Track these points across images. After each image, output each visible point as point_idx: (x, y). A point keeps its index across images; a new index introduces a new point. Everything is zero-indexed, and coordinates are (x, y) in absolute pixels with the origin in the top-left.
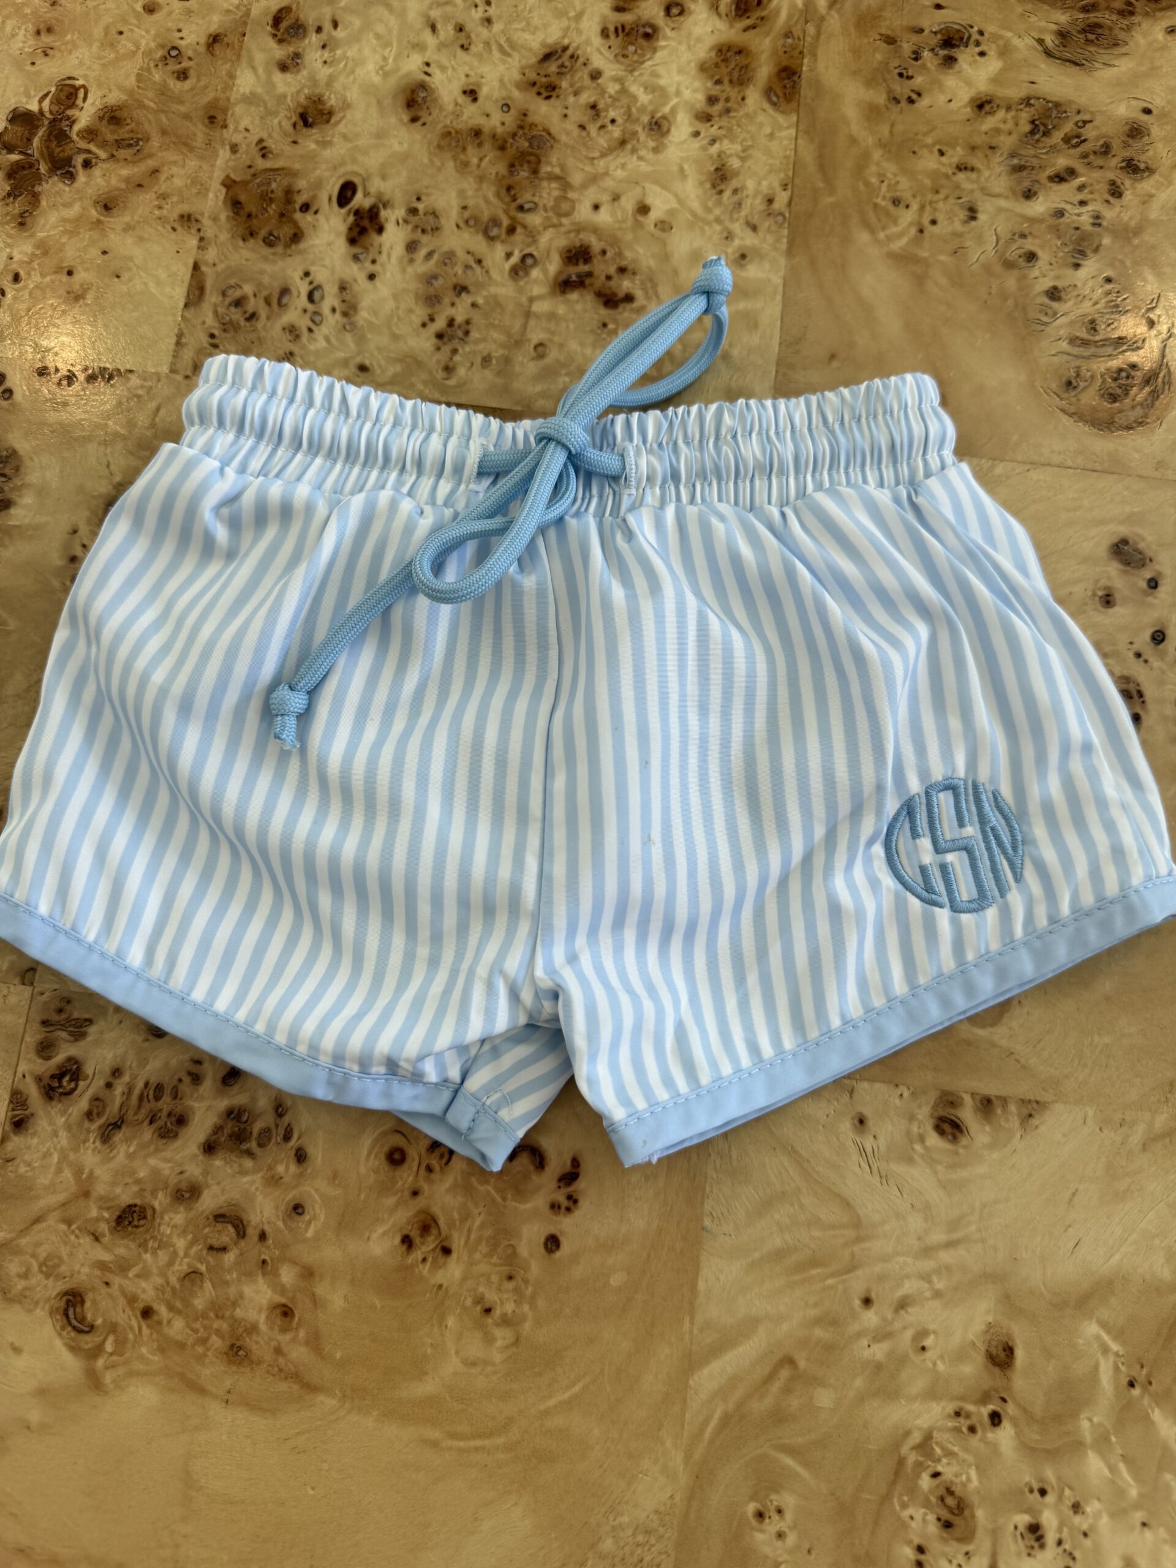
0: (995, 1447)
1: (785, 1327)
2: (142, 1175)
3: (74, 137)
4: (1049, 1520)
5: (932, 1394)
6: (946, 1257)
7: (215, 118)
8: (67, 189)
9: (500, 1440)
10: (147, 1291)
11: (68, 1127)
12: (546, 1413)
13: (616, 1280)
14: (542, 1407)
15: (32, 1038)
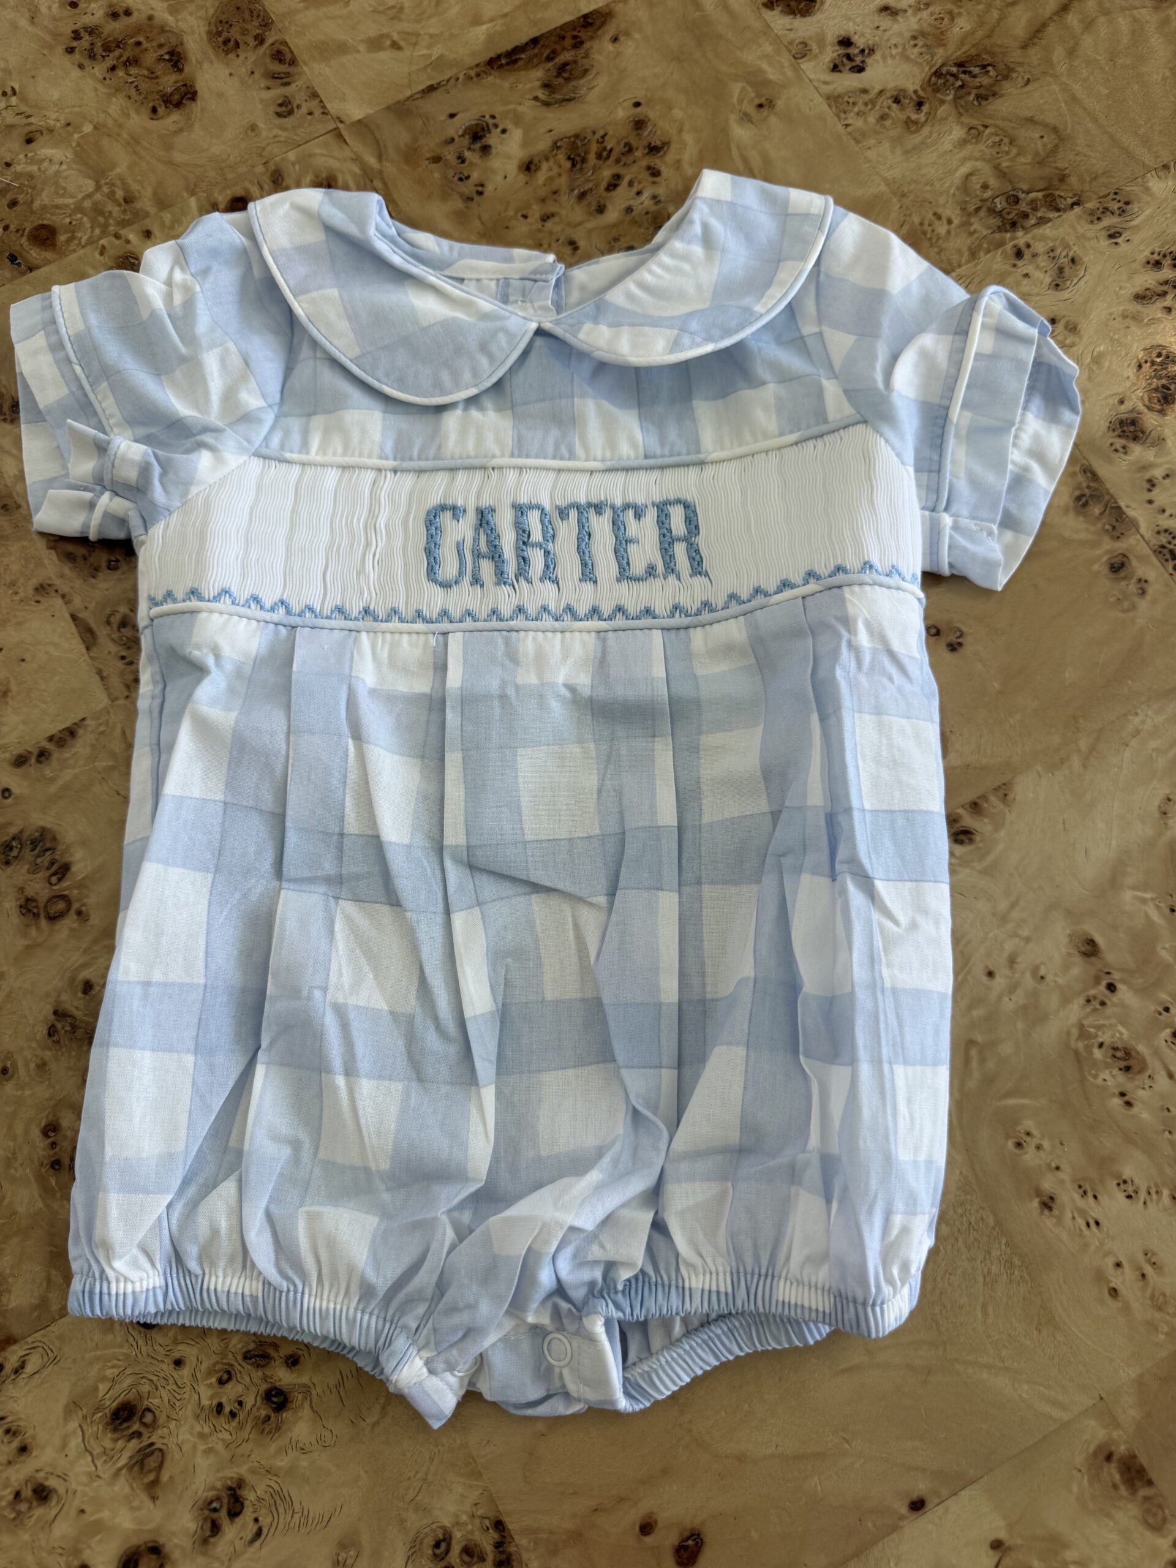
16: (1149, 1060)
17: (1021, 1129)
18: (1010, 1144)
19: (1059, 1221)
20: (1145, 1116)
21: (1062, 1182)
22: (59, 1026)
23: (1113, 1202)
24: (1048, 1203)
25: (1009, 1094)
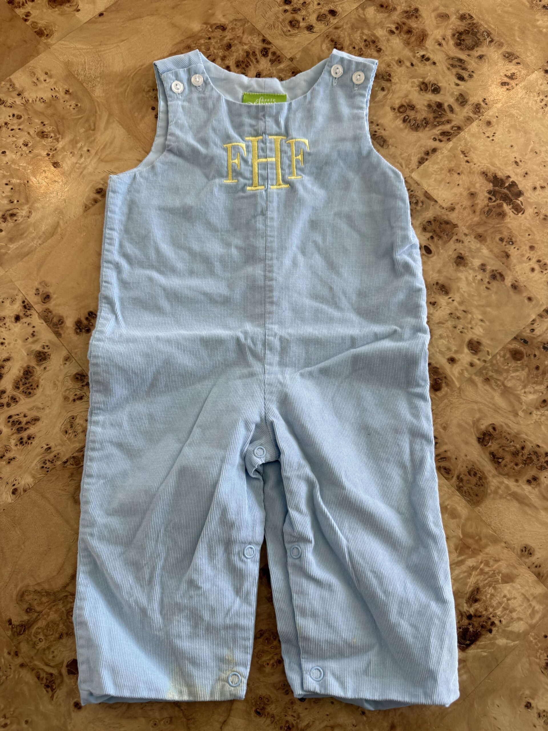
0: (44, 150)
1: (99, 134)
2: (235, 54)
3: (501, 202)
4: (24, 148)
5: (63, 148)
6: (81, 170)
7: (480, 237)
8: (486, 190)
9: (131, 76)
10: (213, 41)
11: (255, 48)
12: (128, 86)
13: (136, 114)
14: (129, 86)
15: (278, 53)
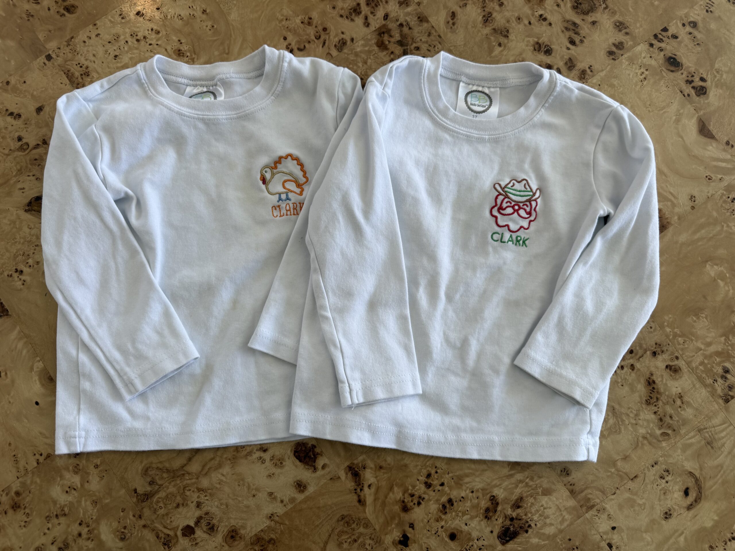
16: (173, 54)
17: (212, 31)
18: (215, 26)
19: (201, 8)
20: (174, 38)
21: (200, 17)
22: (506, 33)
23: (185, 13)
24: (204, 11)
25: (216, 40)
